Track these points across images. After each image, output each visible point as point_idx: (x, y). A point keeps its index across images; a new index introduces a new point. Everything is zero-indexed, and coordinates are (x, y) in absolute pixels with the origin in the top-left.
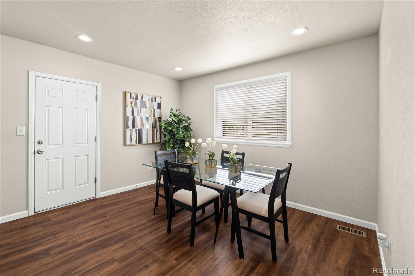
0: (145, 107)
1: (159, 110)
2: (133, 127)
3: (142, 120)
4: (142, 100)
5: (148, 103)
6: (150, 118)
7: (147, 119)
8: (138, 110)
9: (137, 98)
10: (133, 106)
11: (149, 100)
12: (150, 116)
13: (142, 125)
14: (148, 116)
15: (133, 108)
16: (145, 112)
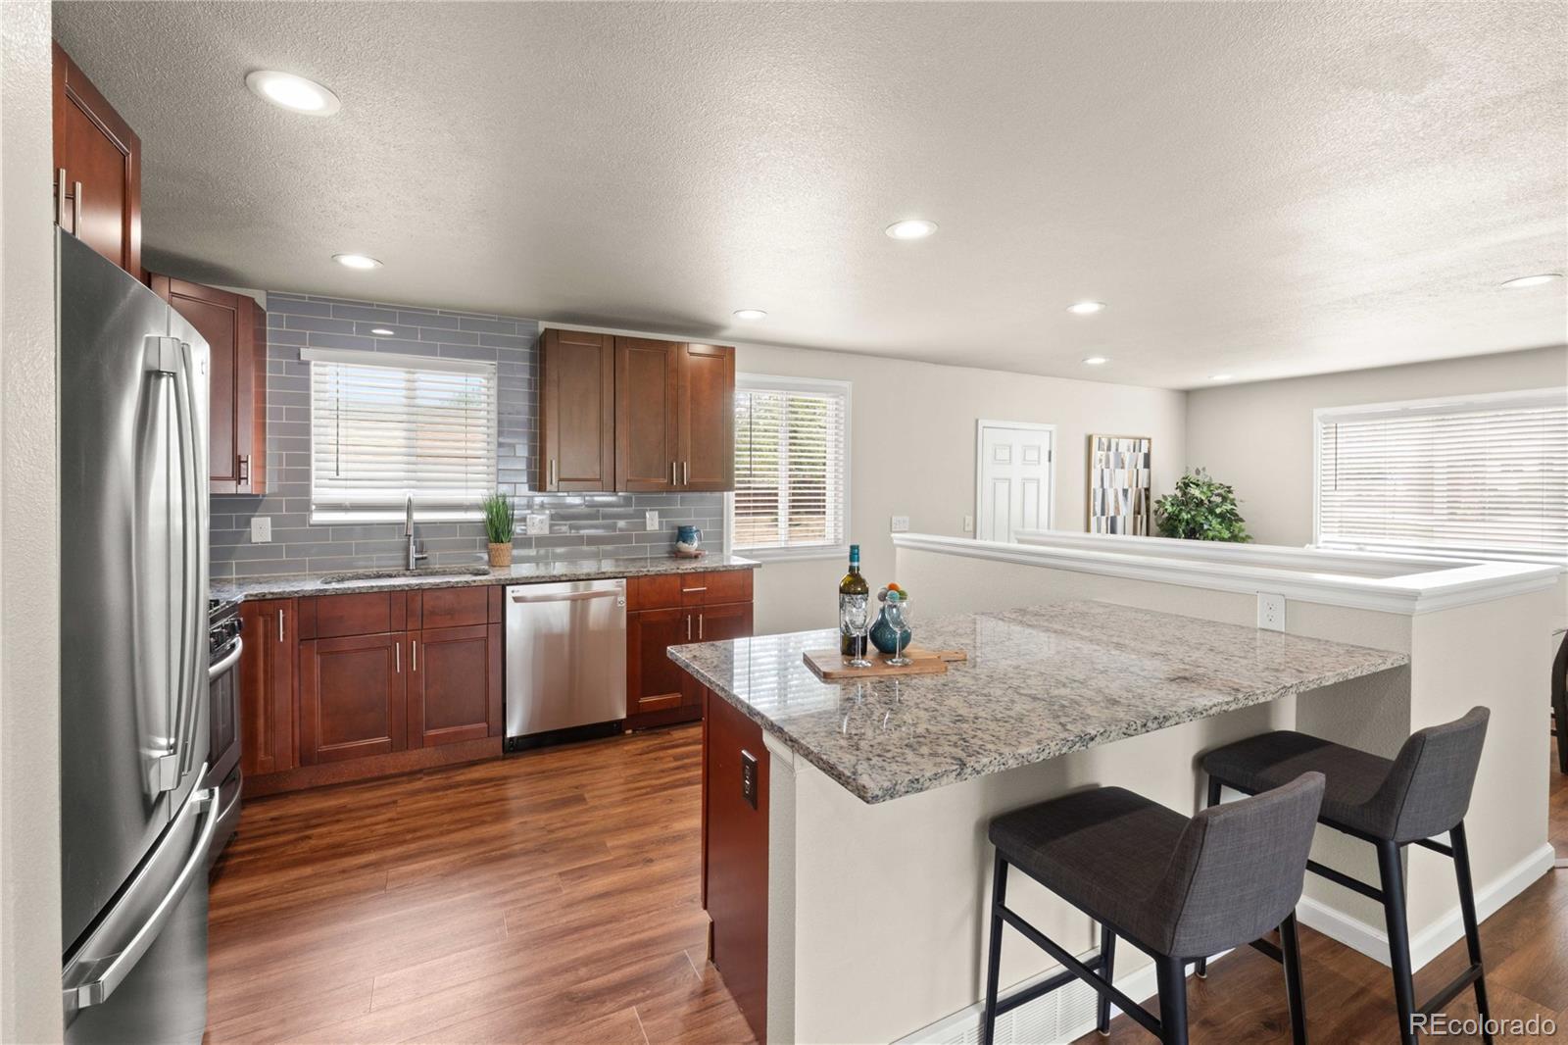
0: (1123, 468)
1: (1146, 470)
2: (1103, 514)
3: (1116, 496)
4: (1117, 450)
5: (1127, 457)
6: (1130, 490)
7: (1125, 492)
8: (1111, 475)
9: (1109, 449)
10: (1103, 467)
11: (1129, 450)
12: (1131, 486)
13: (1117, 509)
14: (1126, 487)
15: (1102, 470)
16: (1122, 479)
